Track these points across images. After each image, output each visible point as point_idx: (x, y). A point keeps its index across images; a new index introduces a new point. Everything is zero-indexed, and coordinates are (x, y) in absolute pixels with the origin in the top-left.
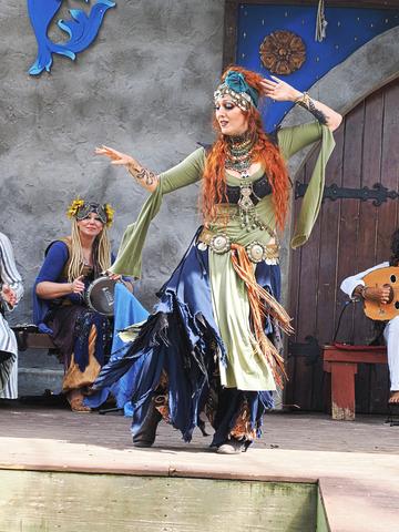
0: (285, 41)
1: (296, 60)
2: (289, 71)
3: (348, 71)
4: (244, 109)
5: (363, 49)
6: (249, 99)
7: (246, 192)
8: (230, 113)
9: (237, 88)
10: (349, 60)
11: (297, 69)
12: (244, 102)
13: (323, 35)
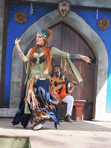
0: (21, 14)
1: (24, 20)
2: (22, 23)
3: (39, 23)
4: (44, 39)
5: (43, 17)
6: (46, 36)
7: (38, 60)
8: (40, 39)
9: (43, 33)
10: (39, 20)
11: (25, 22)
12: (44, 37)
13: (32, 13)
